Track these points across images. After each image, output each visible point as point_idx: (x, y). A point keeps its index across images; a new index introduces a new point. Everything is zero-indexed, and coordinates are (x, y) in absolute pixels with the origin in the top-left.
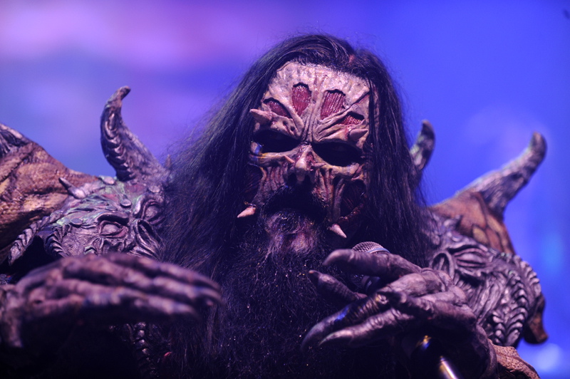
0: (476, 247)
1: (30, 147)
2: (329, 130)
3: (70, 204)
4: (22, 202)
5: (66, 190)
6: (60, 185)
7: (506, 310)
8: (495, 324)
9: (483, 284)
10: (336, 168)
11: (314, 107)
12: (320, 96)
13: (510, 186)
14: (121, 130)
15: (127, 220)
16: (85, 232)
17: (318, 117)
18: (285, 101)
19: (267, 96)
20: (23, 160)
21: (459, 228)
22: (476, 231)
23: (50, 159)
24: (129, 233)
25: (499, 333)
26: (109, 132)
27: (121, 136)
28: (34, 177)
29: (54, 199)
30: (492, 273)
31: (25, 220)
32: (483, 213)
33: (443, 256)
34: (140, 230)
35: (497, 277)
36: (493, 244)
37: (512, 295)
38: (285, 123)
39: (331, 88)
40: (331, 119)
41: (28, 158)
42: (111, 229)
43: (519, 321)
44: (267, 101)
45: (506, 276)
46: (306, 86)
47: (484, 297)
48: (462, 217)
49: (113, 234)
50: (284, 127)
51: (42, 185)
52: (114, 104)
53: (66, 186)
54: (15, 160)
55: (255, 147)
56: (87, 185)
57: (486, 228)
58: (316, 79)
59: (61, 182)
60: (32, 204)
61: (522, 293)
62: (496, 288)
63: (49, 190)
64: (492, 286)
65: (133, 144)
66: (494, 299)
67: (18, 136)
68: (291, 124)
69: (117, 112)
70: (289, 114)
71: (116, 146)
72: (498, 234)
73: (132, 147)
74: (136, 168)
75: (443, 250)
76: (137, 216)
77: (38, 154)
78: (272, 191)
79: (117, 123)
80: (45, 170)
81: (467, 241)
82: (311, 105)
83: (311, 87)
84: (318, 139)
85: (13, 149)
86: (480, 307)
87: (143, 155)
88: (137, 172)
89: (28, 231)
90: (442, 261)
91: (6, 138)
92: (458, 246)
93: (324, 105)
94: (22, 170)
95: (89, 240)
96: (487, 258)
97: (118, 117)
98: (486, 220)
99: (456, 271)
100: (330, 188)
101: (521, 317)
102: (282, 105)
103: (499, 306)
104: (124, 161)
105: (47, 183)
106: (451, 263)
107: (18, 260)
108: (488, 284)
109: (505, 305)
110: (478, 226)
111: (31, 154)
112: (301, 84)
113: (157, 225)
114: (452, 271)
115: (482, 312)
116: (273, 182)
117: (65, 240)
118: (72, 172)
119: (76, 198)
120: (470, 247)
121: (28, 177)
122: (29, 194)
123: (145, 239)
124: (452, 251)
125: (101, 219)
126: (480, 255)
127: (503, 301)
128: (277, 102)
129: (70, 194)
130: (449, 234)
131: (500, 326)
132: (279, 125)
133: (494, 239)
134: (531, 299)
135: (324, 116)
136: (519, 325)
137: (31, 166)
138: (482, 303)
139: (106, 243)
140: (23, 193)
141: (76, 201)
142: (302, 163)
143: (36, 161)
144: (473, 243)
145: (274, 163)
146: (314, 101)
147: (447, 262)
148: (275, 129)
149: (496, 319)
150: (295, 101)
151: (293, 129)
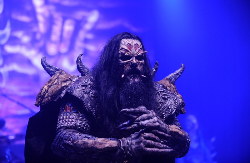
0: (166, 91)
1: (61, 71)
2: (138, 53)
3: (72, 83)
4: (61, 84)
5: (71, 80)
6: (69, 79)
7: (172, 106)
8: (170, 109)
9: (167, 99)
10: (140, 62)
11: (133, 48)
12: (133, 46)
13: (176, 77)
14: (81, 64)
15: (87, 85)
16: (78, 89)
17: (135, 51)
18: (126, 48)
19: (120, 48)
20: (60, 74)
21: (163, 87)
22: (168, 87)
23: (66, 73)
24: (88, 88)
25: (170, 111)
26: (79, 65)
27: (82, 65)
28: (63, 78)
29: (68, 83)
30: (170, 97)
31: (63, 88)
32: (170, 83)
33: (158, 92)
34: (91, 88)
35: (171, 98)
36: (172, 91)
37: (174, 102)
38: (128, 53)
39: (135, 43)
40: (137, 51)
41: (61, 73)
42: (84, 88)
43: (175, 108)
44: (121, 49)
45: (173, 98)
46: (130, 44)
47: (167, 103)
48: (164, 84)
49: (85, 89)
50: (128, 54)
51: (65, 80)
52: (79, 58)
53: (70, 79)
54: (58, 74)
55: (121, 60)
56: (75, 78)
57: (170, 87)
58: (131, 42)
59: (69, 78)
60: (64, 84)
61: (176, 102)
62: (170, 101)
63: (67, 80)
64: (169, 100)
65: (85, 67)
66: (170, 103)
67: (58, 68)
68: (129, 53)
69: (80, 59)
70: (128, 51)
71: (81, 68)
72: (173, 88)
73: (85, 68)
74: (86, 72)
75: (158, 91)
76: (89, 84)
77: (63, 72)
78: (127, 70)
79: (81, 62)
80: (65, 76)
81: (164, 90)
82: (132, 48)
83: (131, 44)
84: (136, 56)
85: (57, 72)
86: (166, 105)
87: (87, 69)
88: (86, 73)
89: (64, 90)
90: (158, 94)
91: (55, 69)
92: (162, 90)
93: (135, 47)
94: (60, 76)
95: (80, 91)
96: (169, 94)
97: (80, 61)
98: (170, 85)
99: (161, 96)
100: (140, 66)
101: (176, 107)
102: (126, 50)
103: (171, 105)
104: (83, 71)
105: (66, 79)
106: (160, 94)
107: (63, 97)
108: (168, 99)
109: (172, 105)
110: (168, 86)
111: (61, 72)
112: (128, 44)
113: (93, 86)
114: (160, 96)
115: (166, 106)
116: (127, 68)
117: (74, 92)
118: (71, 75)
119: (73, 81)
120: (165, 91)
121: (62, 78)
122: (63, 82)
123: (92, 90)
124: (160, 92)
125: (81, 86)
126: (167, 93)
127: (172, 104)
128: (124, 49)
129: (72, 81)
130: (160, 88)
131: (171, 109)
132: (126, 54)
133: (172, 89)
134: (179, 104)
135: (136, 50)
136: (175, 109)
137: (62, 75)
138: (167, 104)
139: (84, 91)
140: (61, 82)
141: (74, 82)
142: (135, 61)
143: (63, 74)
144: (166, 90)
145: (127, 63)
146: (133, 47)
147: (159, 94)
148: (126, 55)
149: (170, 108)
150: (128, 48)
151: (130, 54)
